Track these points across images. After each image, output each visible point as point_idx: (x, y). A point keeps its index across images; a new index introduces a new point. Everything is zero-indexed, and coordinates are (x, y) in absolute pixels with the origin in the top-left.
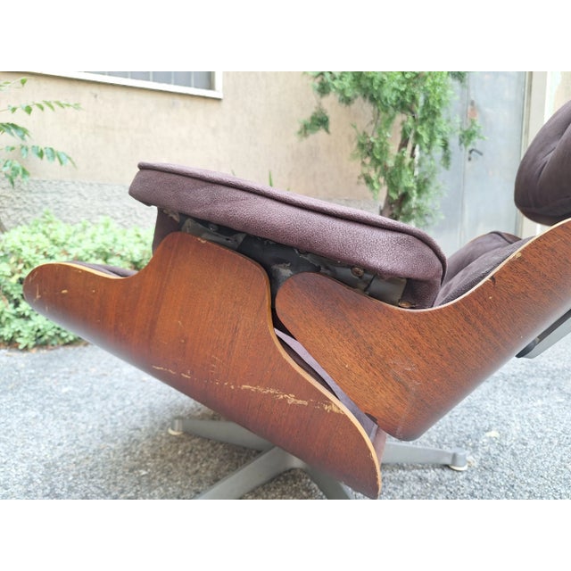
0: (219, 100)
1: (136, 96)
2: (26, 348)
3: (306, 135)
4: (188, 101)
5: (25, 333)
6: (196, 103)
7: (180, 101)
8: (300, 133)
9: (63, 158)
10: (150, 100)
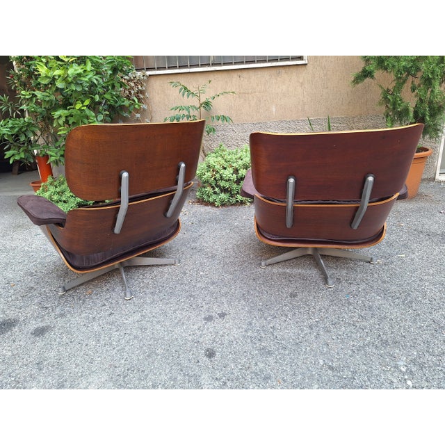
0: (306, 64)
1: (259, 73)
2: (218, 207)
3: (358, 83)
4: (287, 69)
5: (218, 200)
6: (291, 69)
7: (283, 71)
8: (354, 81)
9: (228, 119)
10: (266, 74)
